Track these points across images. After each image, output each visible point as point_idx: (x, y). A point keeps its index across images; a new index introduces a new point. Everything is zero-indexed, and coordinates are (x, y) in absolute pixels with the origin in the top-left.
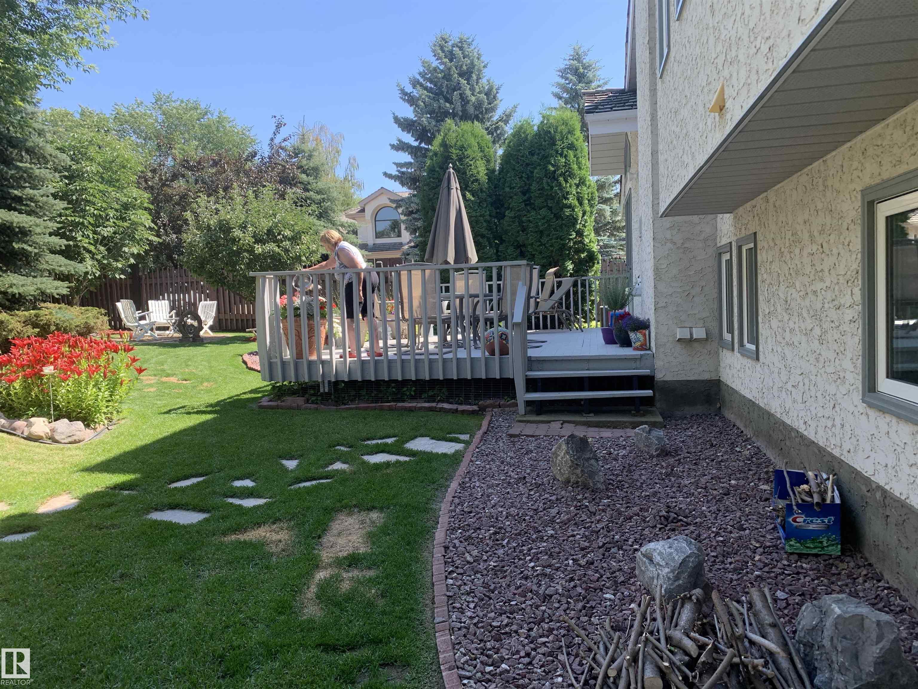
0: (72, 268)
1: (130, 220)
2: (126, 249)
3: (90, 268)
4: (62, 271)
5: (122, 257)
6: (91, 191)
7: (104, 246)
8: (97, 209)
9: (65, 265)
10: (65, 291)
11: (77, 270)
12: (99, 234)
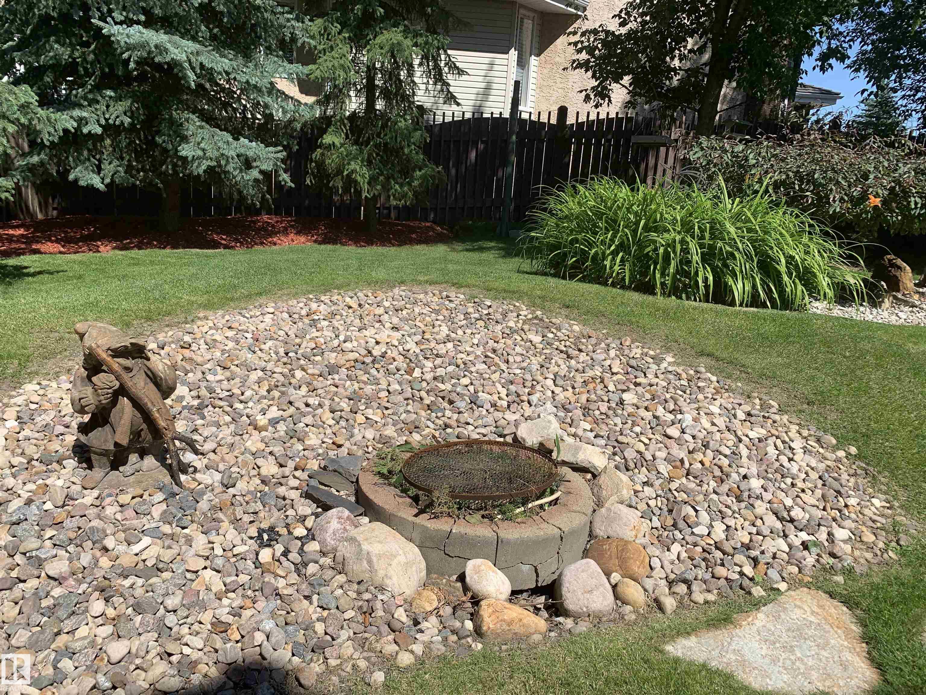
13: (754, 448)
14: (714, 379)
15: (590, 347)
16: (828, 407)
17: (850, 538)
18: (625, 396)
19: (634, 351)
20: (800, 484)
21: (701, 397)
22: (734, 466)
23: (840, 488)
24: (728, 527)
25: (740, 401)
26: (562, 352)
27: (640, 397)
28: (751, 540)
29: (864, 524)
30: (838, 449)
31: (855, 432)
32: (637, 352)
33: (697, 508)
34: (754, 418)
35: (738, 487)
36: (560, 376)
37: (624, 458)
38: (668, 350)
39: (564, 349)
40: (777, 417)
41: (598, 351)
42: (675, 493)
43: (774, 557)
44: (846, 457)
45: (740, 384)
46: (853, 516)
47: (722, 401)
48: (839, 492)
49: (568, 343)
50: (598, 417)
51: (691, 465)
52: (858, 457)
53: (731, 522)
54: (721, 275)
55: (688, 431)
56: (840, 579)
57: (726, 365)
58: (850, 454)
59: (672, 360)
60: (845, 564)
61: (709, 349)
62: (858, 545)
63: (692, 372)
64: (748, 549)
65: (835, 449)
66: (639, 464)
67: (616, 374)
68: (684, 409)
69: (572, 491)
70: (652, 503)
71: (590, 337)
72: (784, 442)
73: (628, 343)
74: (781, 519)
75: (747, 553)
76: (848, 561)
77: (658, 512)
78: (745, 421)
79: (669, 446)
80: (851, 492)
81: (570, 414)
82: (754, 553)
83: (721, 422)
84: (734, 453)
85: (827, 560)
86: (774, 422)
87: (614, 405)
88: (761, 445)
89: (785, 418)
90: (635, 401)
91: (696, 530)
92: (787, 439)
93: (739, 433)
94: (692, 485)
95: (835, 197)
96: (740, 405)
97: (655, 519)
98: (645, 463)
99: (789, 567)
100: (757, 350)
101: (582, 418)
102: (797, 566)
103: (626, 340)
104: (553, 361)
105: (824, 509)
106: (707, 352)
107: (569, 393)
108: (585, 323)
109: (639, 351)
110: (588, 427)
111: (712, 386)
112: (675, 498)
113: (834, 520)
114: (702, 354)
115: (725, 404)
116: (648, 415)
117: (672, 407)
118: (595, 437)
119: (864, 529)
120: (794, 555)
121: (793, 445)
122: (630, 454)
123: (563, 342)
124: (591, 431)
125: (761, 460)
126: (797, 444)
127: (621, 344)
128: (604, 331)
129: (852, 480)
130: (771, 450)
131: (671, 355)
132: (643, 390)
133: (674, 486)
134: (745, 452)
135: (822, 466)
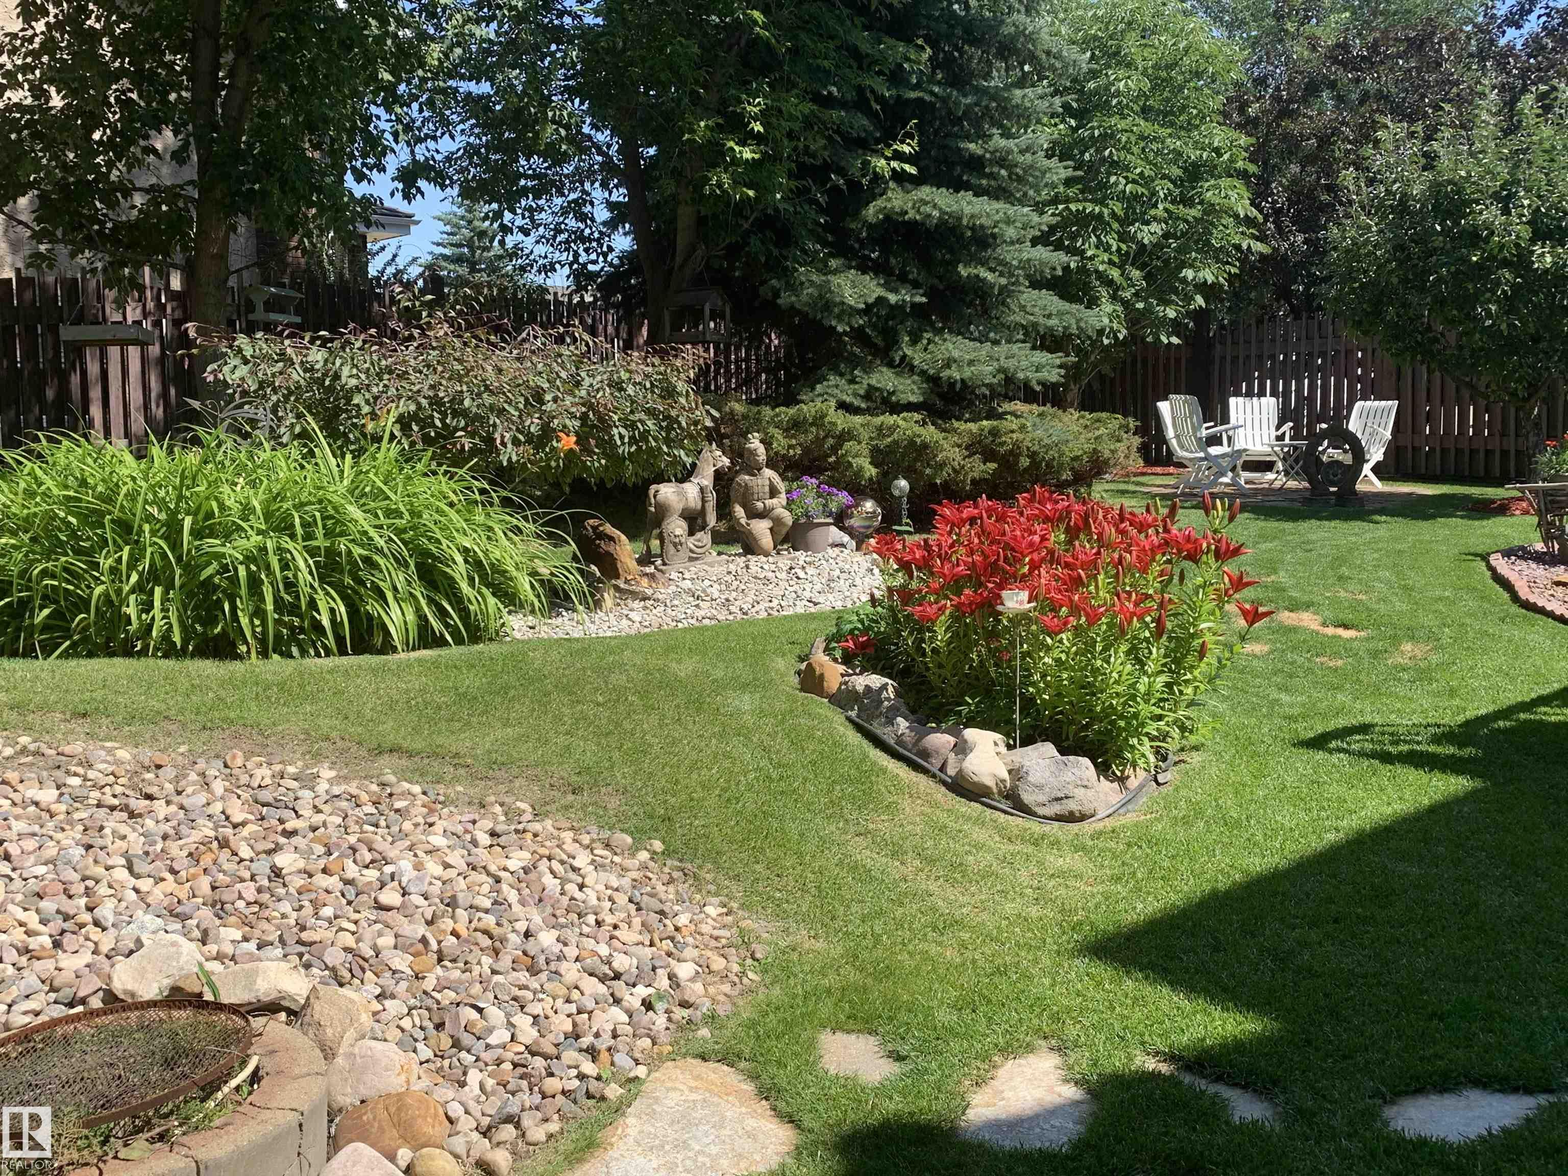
0: (1073, 321)
1: (1201, 203)
2: (1189, 274)
3: (1106, 321)
4: (1051, 329)
5: (1177, 293)
6: (1124, 139)
7: (1141, 268)
8: (1134, 182)
9: (1060, 314)
10: (1054, 376)
11: (1082, 325)
12: (1133, 239)
13: (524, 885)
14: (417, 789)
15: (167, 785)
16: (603, 790)
17: (697, 973)
18: (281, 860)
19: (259, 773)
20: (609, 919)
21: (407, 826)
22: (505, 922)
23: (659, 906)
24: (535, 1017)
25: (471, 817)
26: (113, 808)
27: (307, 854)
28: (575, 1025)
29: (706, 946)
30: (637, 850)
31: (651, 817)
32: (263, 774)
33: (481, 1005)
34: (503, 838)
35: (525, 953)
36: (136, 856)
37: (327, 968)
38: (318, 757)
39: (116, 802)
40: (537, 827)
41: (189, 790)
42: (434, 994)
43: (615, 1036)
44: (652, 859)
45: (460, 788)
46: (690, 940)
47: (445, 823)
48: (662, 913)
49: (118, 789)
50: (247, 911)
51: (439, 942)
52: (666, 853)
53: (536, 1008)
54: (358, 601)
55: (412, 889)
56: (704, 1032)
57: (426, 761)
58: (655, 853)
59: (333, 774)
60: (705, 1010)
61: (391, 739)
62: (709, 978)
63: (374, 788)
64: (577, 1037)
65: (633, 851)
66: (357, 971)
67: (243, 824)
68: (392, 853)
69: (276, 1047)
70: (406, 1023)
71: (159, 767)
72: (562, 862)
73: (239, 762)
74: (603, 979)
75: (577, 1045)
76: (706, 1006)
77: (420, 1035)
78: (491, 846)
79: (392, 924)
80: (676, 908)
81: (194, 922)
82: (586, 1041)
83: (457, 858)
84: (495, 903)
85: (680, 1013)
86: (535, 835)
87: (266, 883)
88: (533, 876)
89: (548, 823)
90: (301, 864)
91: (492, 1040)
92: (565, 857)
93: (493, 868)
94: (456, 974)
95: (503, 437)
96: (474, 822)
97: (420, 1046)
98: (366, 965)
99: (638, 1042)
100: (468, 724)
101: (218, 922)
102: (649, 1036)
103: (234, 757)
104: (107, 831)
105: (652, 944)
106: (387, 745)
107: (170, 883)
108: (134, 740)
109: (265, 771)
110: (238, 935)
111: (419, 803)
112: (438, 1003)
113: (669, 954)
114: (379, 751)
115: (451, 828)
116: (333, 882)
117: (368, 857)
118: (259, 948)
119: (709, 953)
120: (639, 1022)
121: (576, 863)
122: (334, 956)
123: (107, 789)
124: (246, 939)
125: (540, 900)
126: (582, 860)
127: (226, 766)
128: (182, 749)
129: (671, 889)
130: (549, 881)
131: (326, 765)
132: (305, 841)
133: (429, 983)
134: (512, 896)
135: (626, 882)
